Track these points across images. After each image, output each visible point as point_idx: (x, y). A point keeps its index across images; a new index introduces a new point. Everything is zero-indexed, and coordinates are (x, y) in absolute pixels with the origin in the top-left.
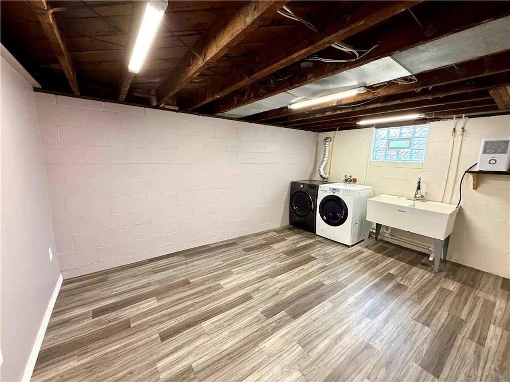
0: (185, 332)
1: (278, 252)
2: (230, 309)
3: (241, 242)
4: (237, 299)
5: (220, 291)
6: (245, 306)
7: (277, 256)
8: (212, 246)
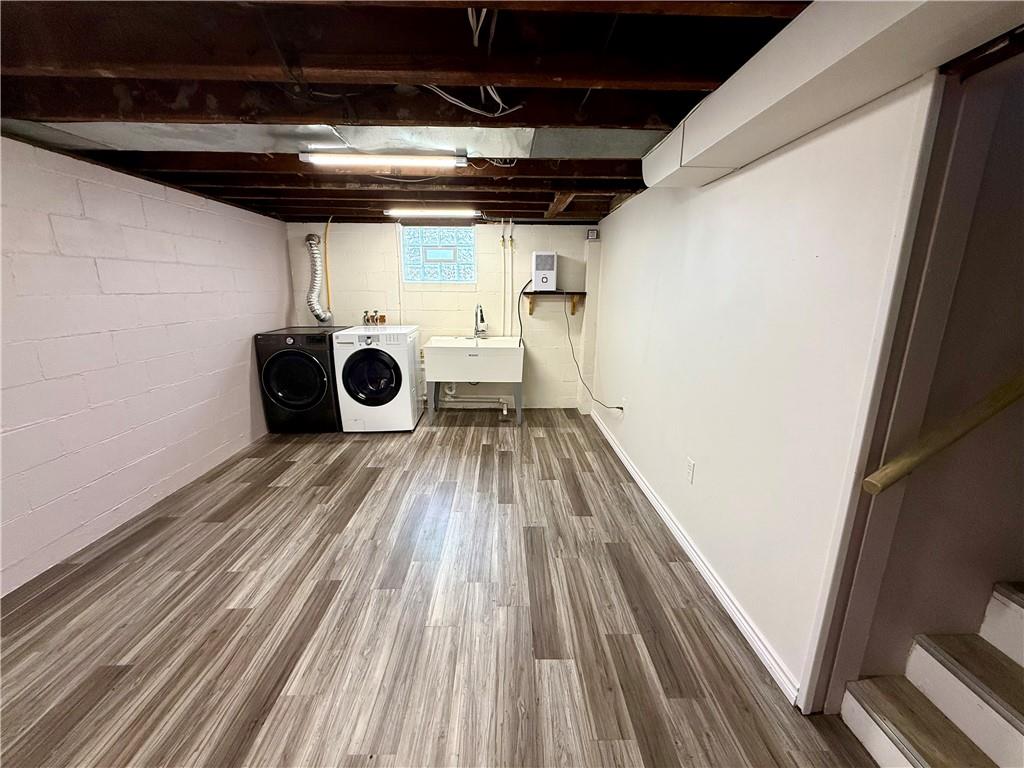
0: (259, 740)
1: (302, 487)
2: (316, 628)
3: (181, 510)
4: (309, 604)
5: (251, 620)
6: (340, 602)
7: (307, 496)
8: (84, 560)
